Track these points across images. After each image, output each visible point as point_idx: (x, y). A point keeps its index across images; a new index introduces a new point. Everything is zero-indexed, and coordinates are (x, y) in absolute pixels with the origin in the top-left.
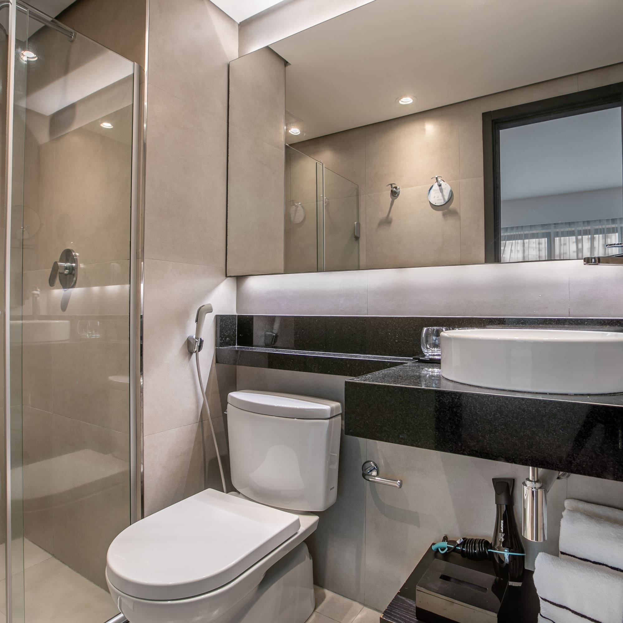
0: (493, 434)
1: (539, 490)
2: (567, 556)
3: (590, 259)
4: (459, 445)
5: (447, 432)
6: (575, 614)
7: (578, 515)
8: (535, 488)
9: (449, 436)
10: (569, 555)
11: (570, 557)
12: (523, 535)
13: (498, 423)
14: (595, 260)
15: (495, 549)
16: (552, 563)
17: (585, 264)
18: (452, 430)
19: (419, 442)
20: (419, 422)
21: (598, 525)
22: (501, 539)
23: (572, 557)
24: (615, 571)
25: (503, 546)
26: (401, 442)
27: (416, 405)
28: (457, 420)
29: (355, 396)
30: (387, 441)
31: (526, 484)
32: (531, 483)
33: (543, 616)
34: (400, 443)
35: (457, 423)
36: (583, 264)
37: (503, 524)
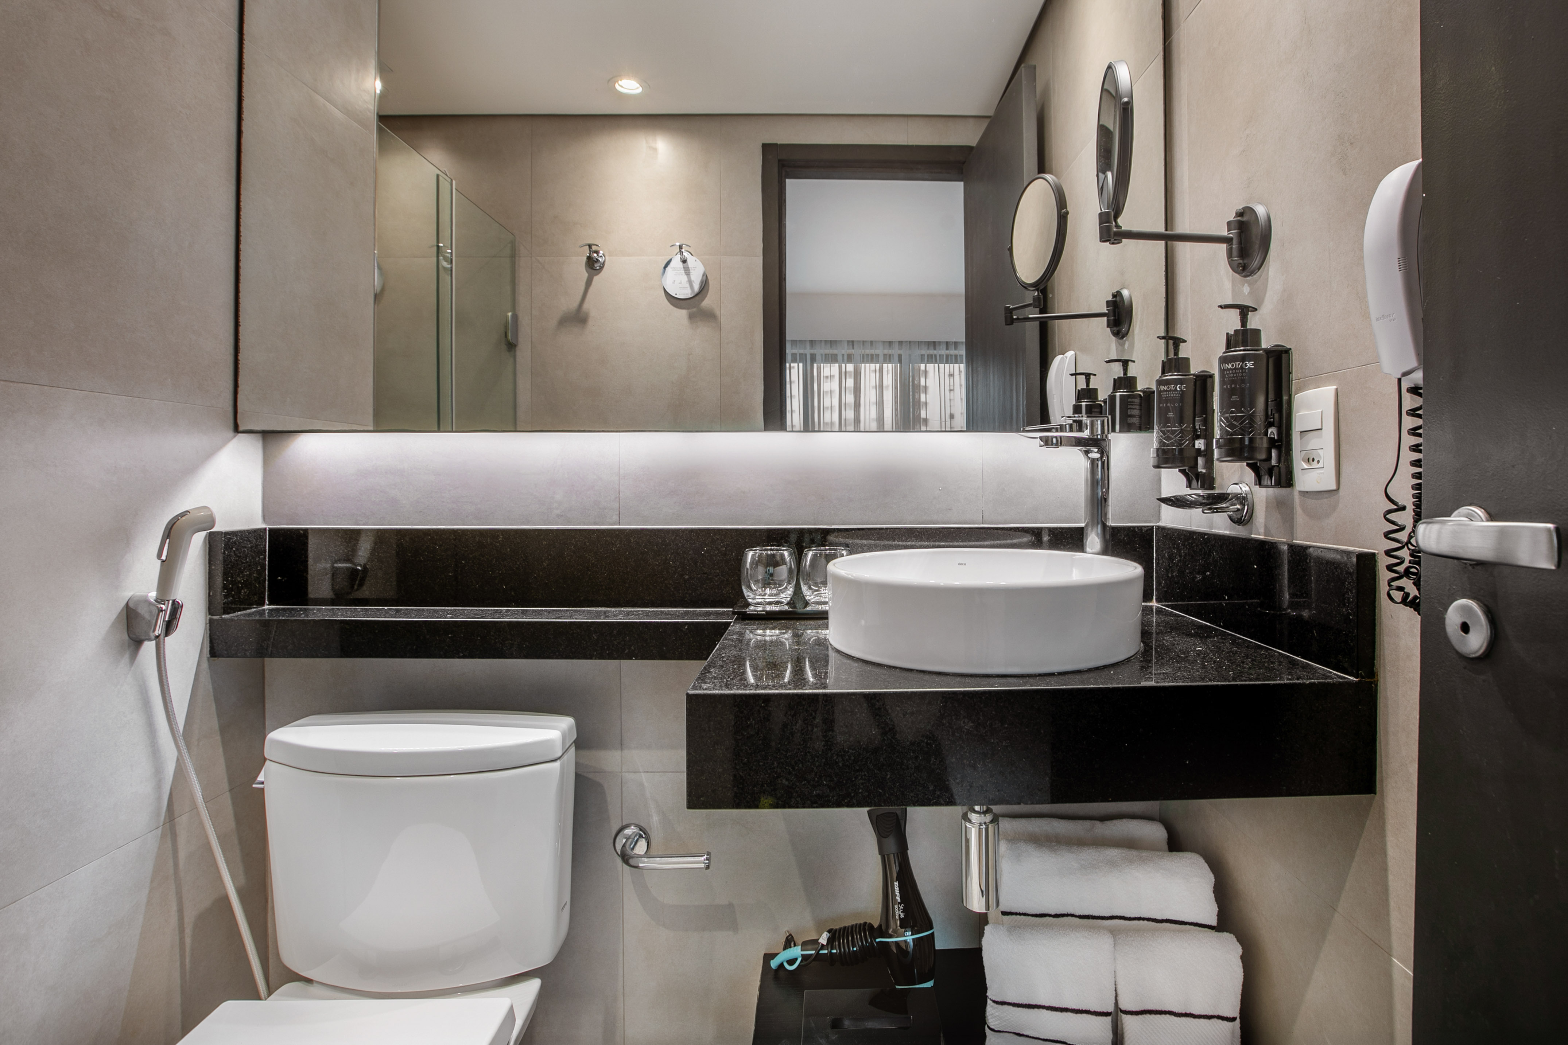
0: (988, 759)
1: (990, 826)
2: (1014, 916)
3: (1050, 438)
4: (931, 788)
5: (908, 768)
6: (1051, 1010)
7: (1023, 846)
8: (985, 823)
9: (910, 776)
10: (1016, 914)
11: (1018, 916)
12: (965, 905)
13: (997, 739)
14: (1057, 441)
15: (891, 936)
16: (1011, 940)
17: (1041, 446)
18: (917, 764)
19: (854, 796)
20: (853, 758)
21: (1054, 855)
22: (900, 915)
23: (1022, 916)
24: (1086, 920)
25: (901, 927)
26: (816, 802)
27: (847, 726)
28: (927, 743)
29: (712, 723)
30: (787, 806)
31: (971, 819)
32: (979, 815)
33: (996, 1029)
34: (815, 805)
35: (926, 749)
36: (1039, 445)
37: (898, 889)
